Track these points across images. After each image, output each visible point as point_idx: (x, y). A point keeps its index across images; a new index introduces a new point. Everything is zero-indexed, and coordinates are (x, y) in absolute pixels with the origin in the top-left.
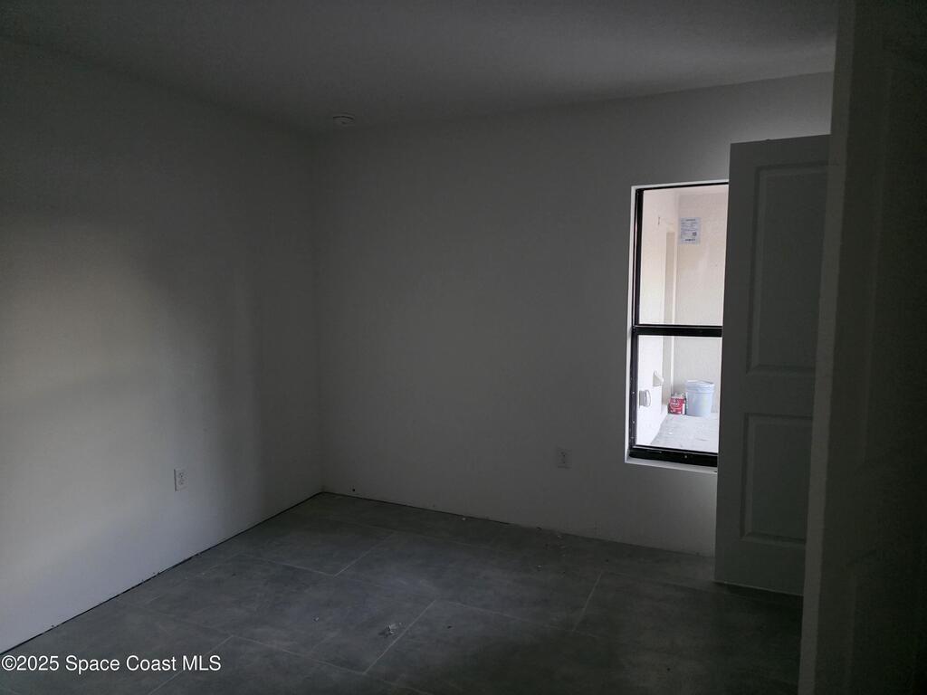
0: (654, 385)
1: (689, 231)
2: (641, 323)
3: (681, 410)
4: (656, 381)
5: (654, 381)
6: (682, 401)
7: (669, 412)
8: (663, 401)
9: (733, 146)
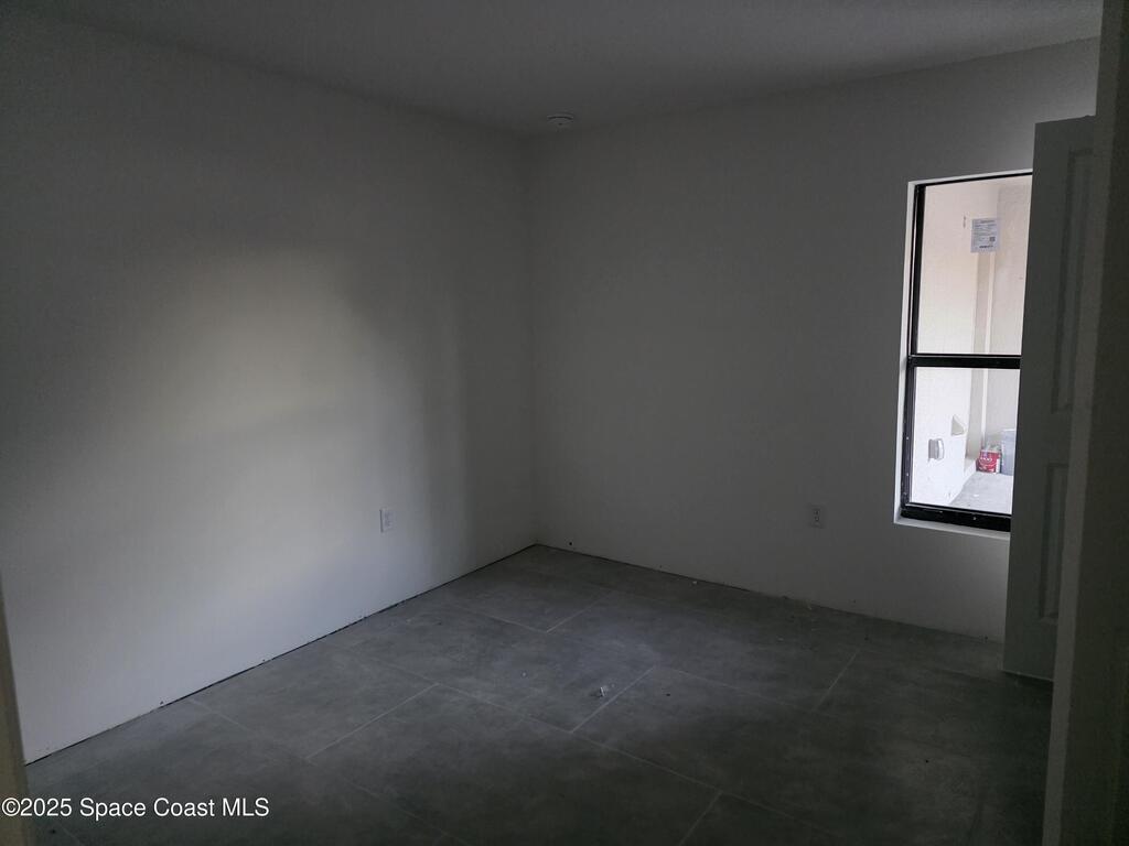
0: (953, 434)
1: (985, 236)
2: (919, 351)
3: (994, 467)
4: (956, 428)
5: (953, 429)
6: (995, 456)
7: (978, 469)
8: (967, 455)
9: (1038, 125)
